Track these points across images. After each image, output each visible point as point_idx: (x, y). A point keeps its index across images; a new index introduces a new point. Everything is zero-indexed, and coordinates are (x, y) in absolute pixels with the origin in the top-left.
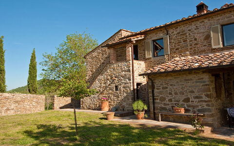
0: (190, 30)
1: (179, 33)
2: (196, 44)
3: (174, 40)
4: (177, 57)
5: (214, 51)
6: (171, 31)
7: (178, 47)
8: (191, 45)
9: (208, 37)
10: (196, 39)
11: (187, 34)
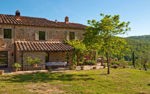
0: (26, 30)
1: (21, 29)
2: (29, 36)
3: (18, 32)
4: (19, 40)
5: (35, 41)
6: (16, 27)
7: (19, 36)
8: (26, 37)
9: (34, 35)
10: (28, 34)
11: (25, 31)
